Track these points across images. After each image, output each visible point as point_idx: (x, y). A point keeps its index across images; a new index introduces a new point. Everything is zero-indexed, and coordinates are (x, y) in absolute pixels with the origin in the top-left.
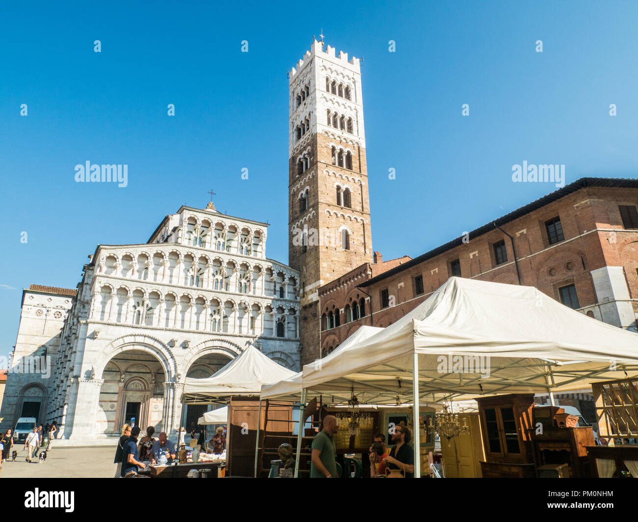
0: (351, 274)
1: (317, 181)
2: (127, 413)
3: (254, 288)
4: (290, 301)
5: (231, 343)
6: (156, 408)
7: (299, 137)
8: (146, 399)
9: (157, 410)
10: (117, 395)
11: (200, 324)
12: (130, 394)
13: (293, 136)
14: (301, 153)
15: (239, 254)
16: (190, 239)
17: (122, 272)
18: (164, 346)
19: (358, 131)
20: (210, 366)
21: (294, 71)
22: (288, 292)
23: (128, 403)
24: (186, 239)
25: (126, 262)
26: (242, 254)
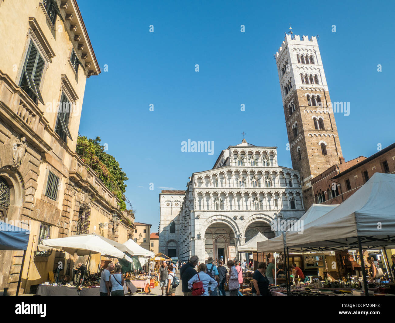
0: (327, 171)
1: (301, 118)
2: (218, 254)
3: (274, 183)
4: (296, 188)
5: (266, 215)
6: (232, 251)
7: (287, 93)
8: (227, 247)
9: (233, 252)
10: (213, 245)
11: (248, 206)
12: (218, 244)
13: (283, 93)
14: (289, 102)
15: (263, 166)
16: (236, 162)
17: (206, 185)
18: (231, 219)
19: (322, 81)
20: (257, 227)
21: (278, 54)
22: (294, 183)
23: (218, 249)
24: (234, 162)
25: (207, 179)
26: (265, 166)
